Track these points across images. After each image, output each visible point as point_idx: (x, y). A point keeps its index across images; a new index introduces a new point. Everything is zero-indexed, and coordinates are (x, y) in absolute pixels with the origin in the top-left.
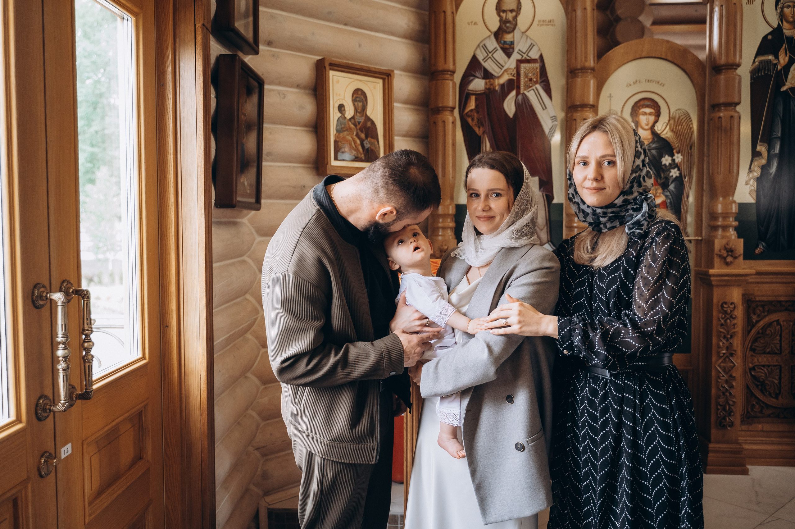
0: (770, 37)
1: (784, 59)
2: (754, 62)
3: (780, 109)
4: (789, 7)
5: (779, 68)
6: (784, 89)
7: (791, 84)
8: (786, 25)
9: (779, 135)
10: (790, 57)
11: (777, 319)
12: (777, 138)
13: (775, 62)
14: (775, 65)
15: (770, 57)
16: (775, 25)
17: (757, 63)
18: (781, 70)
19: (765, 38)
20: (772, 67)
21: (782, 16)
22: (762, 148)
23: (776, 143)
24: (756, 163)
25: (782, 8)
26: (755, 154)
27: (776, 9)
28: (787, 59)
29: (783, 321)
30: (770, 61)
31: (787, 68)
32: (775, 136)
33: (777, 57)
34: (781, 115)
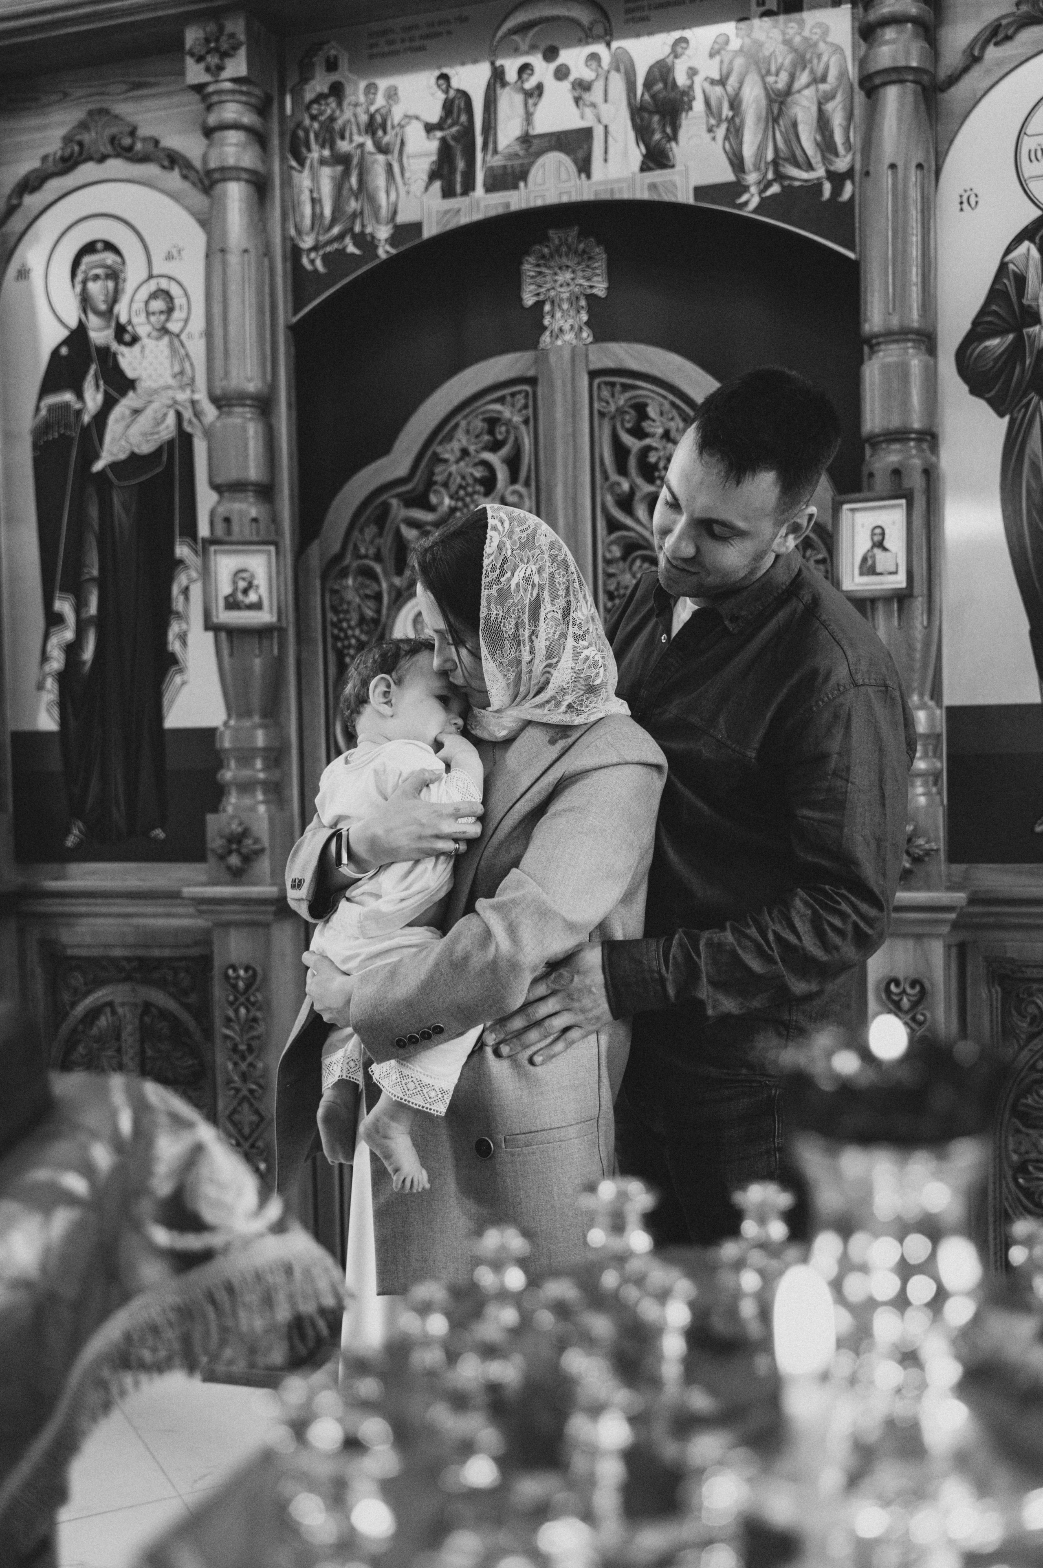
0: (64, 351)
1: (94, 399)
2: (38, 409)
3: (94, 512)
4: (96, 277)
5: (86, 418)
6: (98, 466)
7: (112, 454)
8: (93, 321)
9: (95, 572)
10: (106, 393)
11: (110, 998)
12: (93, 579)
13: (78, 406)
14: (79, 413)
15: (68, 397)
16: (73, 324)
17: (43, 412)
18: (89, 424)
19: (55, 353)
20: (72, 418)
21: (85, 301)
22: (64, 606)
23: (91, 593)
24: (54, 641)
25: (84, 282)
26: (54, 620)
27: (73, 286)
28: (100, 397)
29: (123, 1004)
30: (66, 406)
31: (101, 418)
32: (88, 576)
33: (80, 396)
34: (96, 528)
